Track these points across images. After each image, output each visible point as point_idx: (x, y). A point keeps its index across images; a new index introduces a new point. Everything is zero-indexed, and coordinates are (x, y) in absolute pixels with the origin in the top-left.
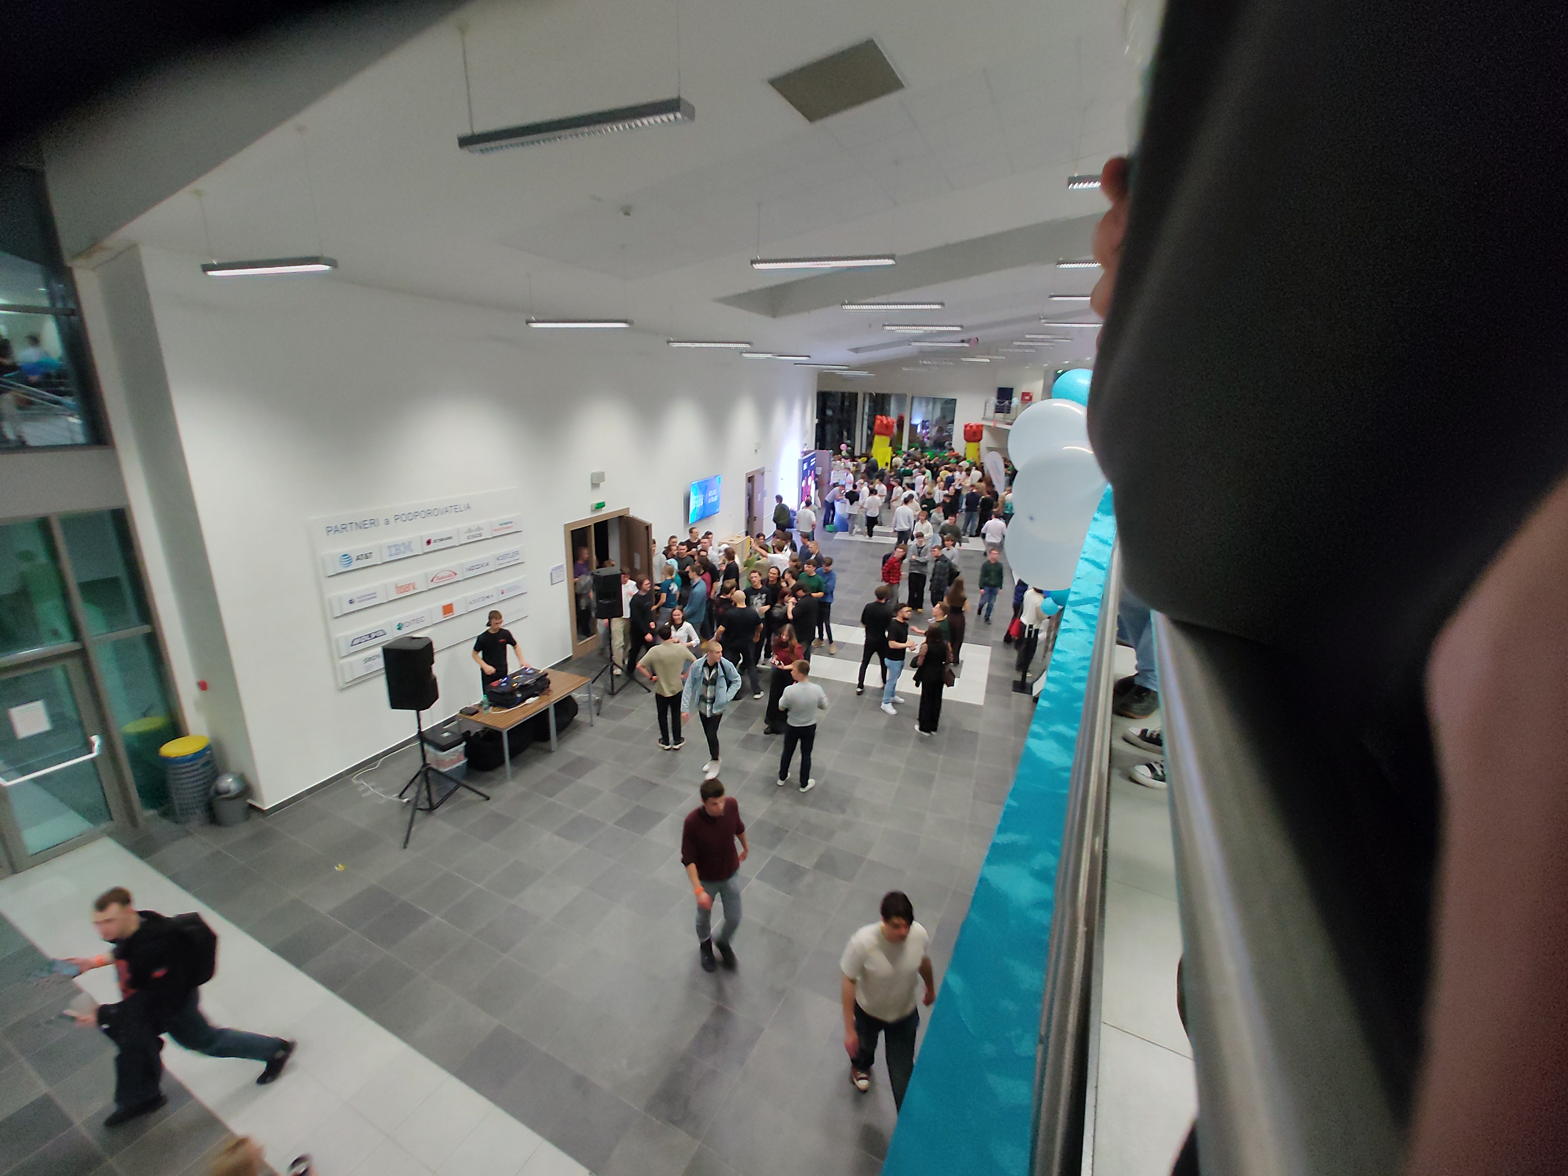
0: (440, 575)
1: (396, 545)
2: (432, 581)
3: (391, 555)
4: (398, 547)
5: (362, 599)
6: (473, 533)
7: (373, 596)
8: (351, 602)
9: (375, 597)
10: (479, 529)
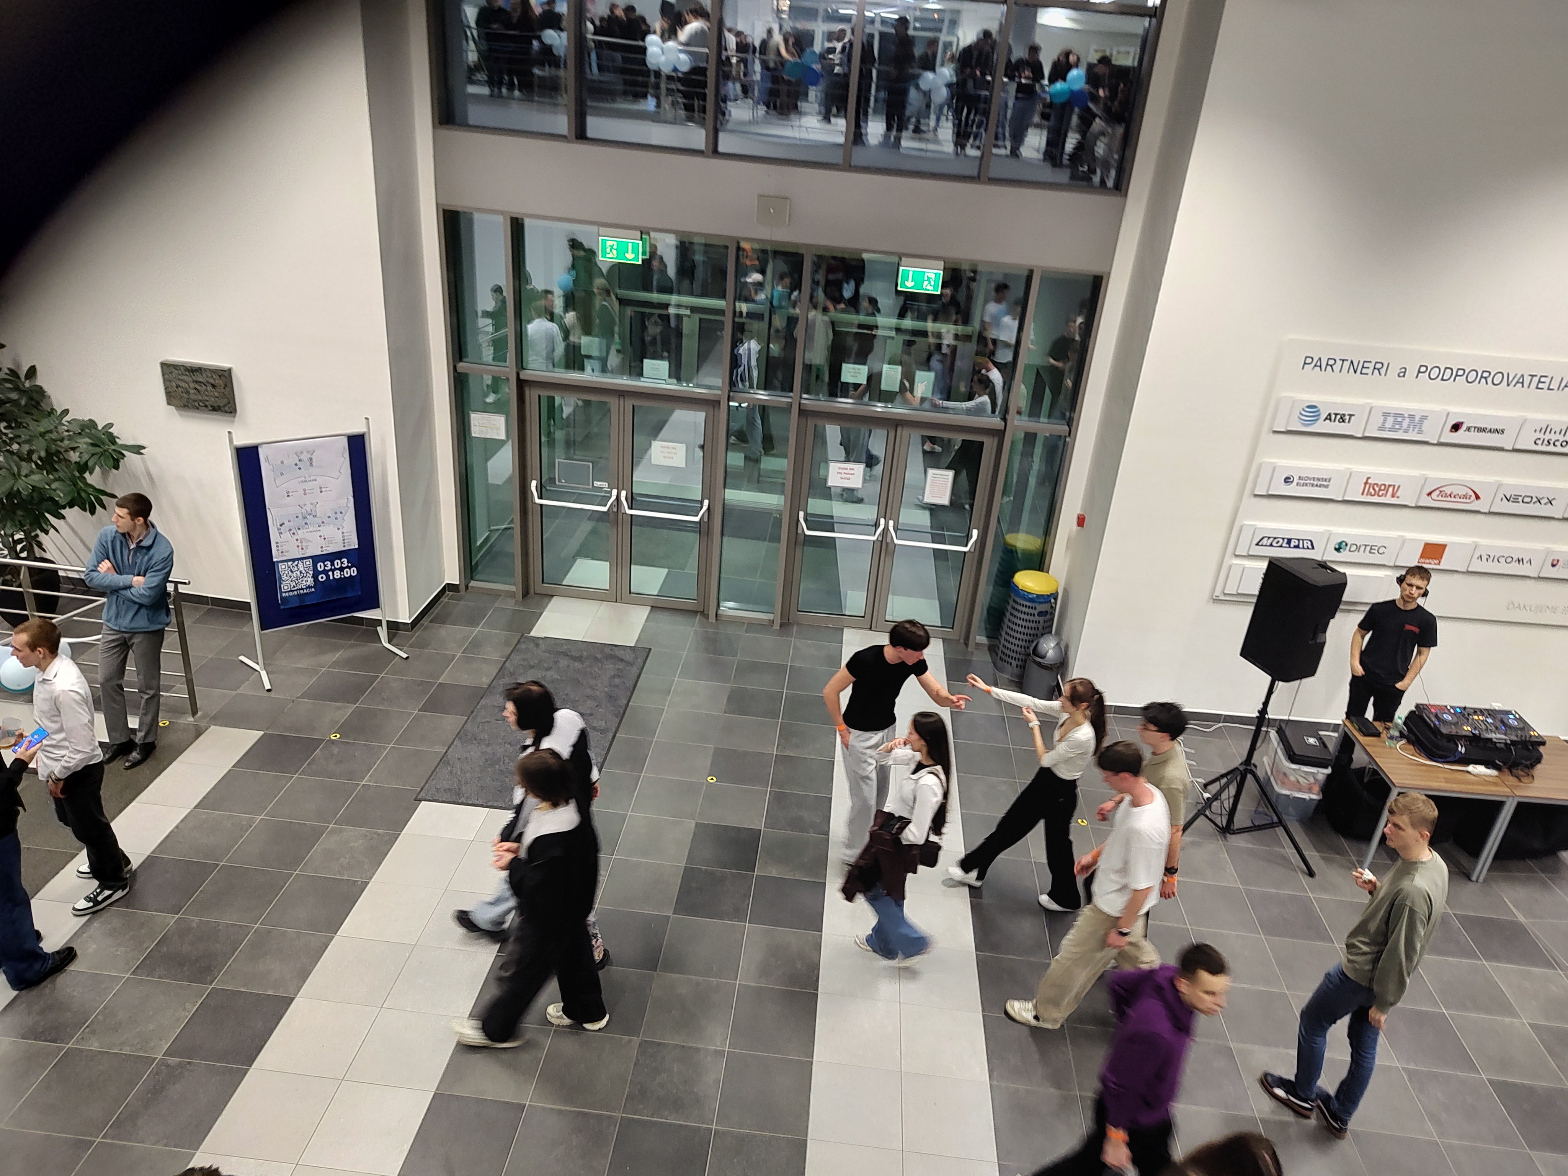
0: (1448, 490)
1: (1402, 415)
2: (1430, 494)
3: (1382, 429)
4: (1399, 419)
5: (1304, 481)
6: (1547, 437)
7: (1323, 482)
8: (1287, 480)
9: (1327, 486)
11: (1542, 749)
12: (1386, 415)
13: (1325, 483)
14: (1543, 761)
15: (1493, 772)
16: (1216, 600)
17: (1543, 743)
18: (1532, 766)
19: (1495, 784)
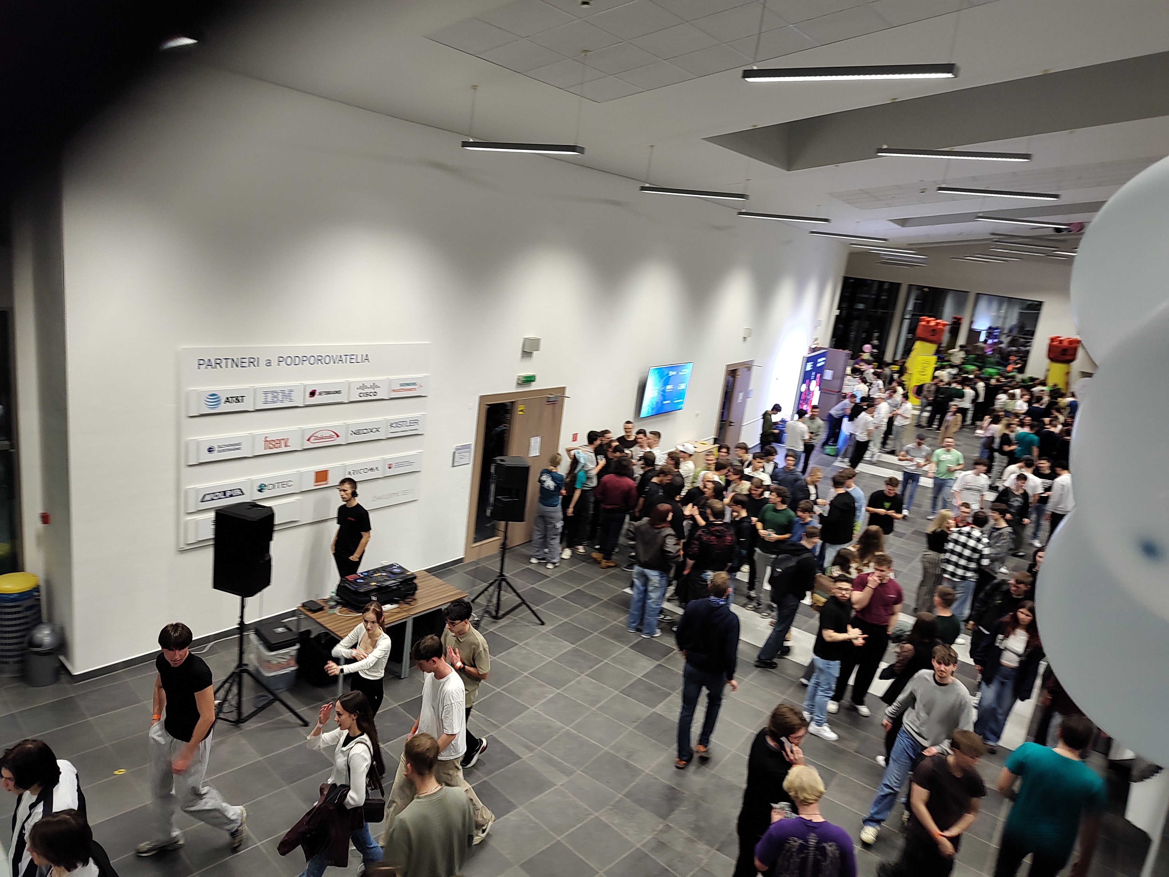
0: (319, 435)
2: (308, 440)
3: (266, 402)
4: (275, 394)
6: (366, 391)
8: (210, 450)
9: (240, 449)
10: (374, 386)
11: (416, 581)
12: (266, 393)
13: (237, 447)
14: (418, 588)
15: (395, 606)
16: (183, 551)
17: (415, 578)
18: (413, 594)
19: (399, 613)
